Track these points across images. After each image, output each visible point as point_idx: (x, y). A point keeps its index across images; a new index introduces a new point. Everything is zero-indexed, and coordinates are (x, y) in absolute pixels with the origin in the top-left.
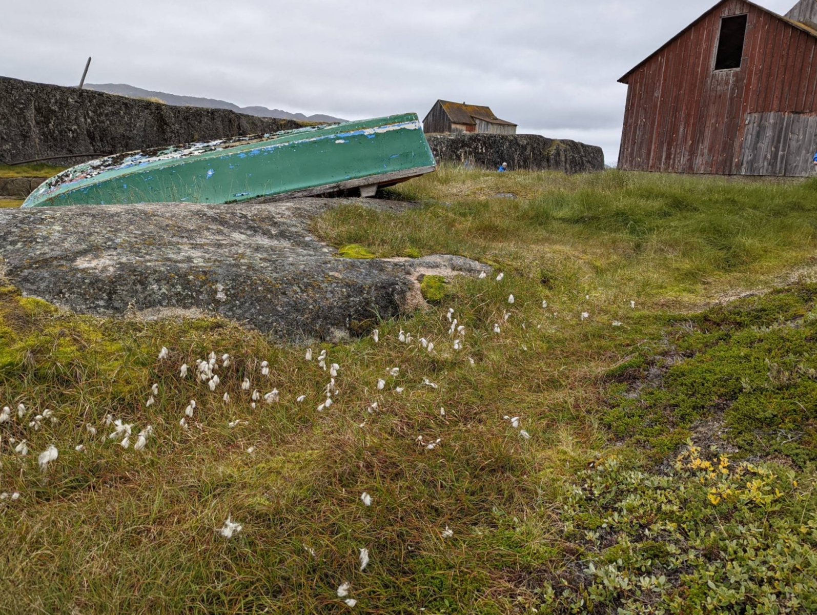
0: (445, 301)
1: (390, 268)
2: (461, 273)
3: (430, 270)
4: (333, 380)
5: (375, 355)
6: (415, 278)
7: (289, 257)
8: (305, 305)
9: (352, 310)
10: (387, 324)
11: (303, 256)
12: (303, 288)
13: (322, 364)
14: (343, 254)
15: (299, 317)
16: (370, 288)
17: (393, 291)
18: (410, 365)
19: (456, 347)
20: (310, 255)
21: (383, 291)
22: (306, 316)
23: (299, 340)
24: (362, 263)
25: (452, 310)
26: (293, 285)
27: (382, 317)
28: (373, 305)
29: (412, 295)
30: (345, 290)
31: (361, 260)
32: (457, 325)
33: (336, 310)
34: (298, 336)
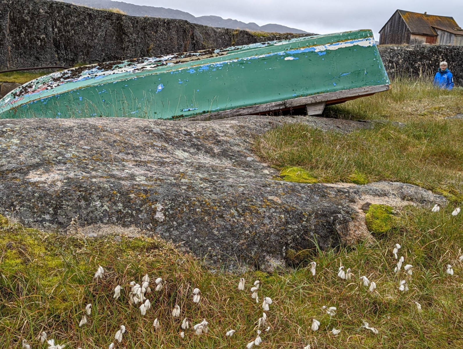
0: (392, 234)
1: (333, 194)
2: (412, 203)
3: (377, 198)
4: (265, 315)
5: (311, 289)
6: (360, 206)
7: (229, 178)
8: (242, 229)
9: (289, 238)
10: (327, 255)
11: (244, 178)
12: (241, 212)
13: (254, 295)
14: (284, 176)
15: (234, 242)
16: (310, 215)
17: (334, 220)
18: (349, 305)
19: (402, 288)
20: (250, 177)
21: (323, 220)
22: (242, 241)
23: (234, 266)
24: (303, 188)
25: (398, 246)
26: (230, 208)
27: (321, 248)
28: (312, 234)
29: (355, 226)
30: (283, 216)
31: (302, 185)
32: (404, 263)
33: (273, 237)
34: (232, 263)
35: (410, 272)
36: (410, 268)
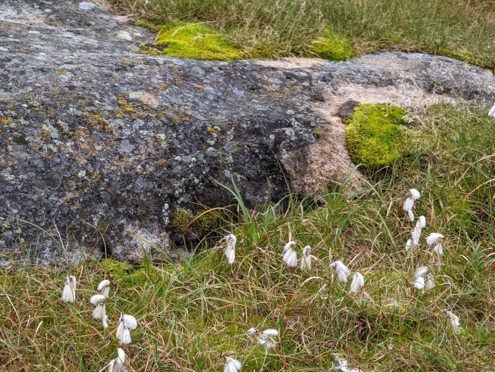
0: (402, 168)
1: (274, 83)
2: (447, 99)
3: (372, 90)
4: (121, 353)
5: (226, 294)
6: (334, 110)
7: (38, 51)
8: (69, 168)
9: (177, 184)
10: (260, 219)
11: (72, 50)
12: (66, 129)
13: (99, 312)
14: (165, 46)
15: (53, 198)
16: (223, 132)
17: (277, 142)
18: (306, 323)
19: (420, 283)
20: (88, 48)
21: (253, 142)
22: (69, 195)
23: (52, 250)
24: (208, 71)
25: (415, 193)
26: (42, 121)
27: (248, 204)
28: (227, 173)
29: (323, 153)
30: (162, 136)
31: (207, 64)
32: (426, 231)
33: (140, 184)
34: (49, 243)
35: (439, 249)
36: (439, 241)
